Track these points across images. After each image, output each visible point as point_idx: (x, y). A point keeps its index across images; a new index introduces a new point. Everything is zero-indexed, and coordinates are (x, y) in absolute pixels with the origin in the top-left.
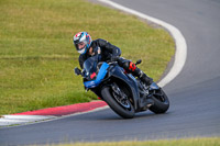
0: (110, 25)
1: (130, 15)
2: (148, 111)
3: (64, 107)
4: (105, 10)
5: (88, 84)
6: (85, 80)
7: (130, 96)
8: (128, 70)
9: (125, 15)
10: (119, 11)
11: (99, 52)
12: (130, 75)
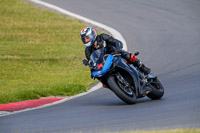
0: (57, 29)
1: (76, 19)
2: (146, 98)
3: (16, 104)
4: (52, 15)
5: (95, 74)
6: (93, 70)
7: (132, 84)
8: (129, 61)
9: (71, 20)
10: (66, 16)
11: (105, 45)
12: (131, 66)
